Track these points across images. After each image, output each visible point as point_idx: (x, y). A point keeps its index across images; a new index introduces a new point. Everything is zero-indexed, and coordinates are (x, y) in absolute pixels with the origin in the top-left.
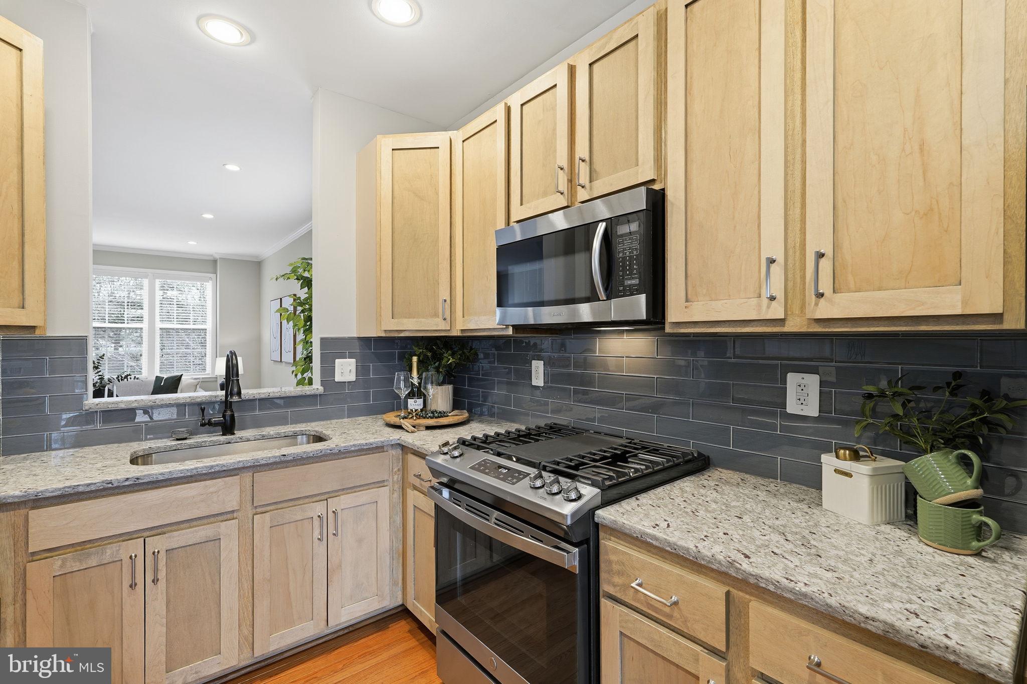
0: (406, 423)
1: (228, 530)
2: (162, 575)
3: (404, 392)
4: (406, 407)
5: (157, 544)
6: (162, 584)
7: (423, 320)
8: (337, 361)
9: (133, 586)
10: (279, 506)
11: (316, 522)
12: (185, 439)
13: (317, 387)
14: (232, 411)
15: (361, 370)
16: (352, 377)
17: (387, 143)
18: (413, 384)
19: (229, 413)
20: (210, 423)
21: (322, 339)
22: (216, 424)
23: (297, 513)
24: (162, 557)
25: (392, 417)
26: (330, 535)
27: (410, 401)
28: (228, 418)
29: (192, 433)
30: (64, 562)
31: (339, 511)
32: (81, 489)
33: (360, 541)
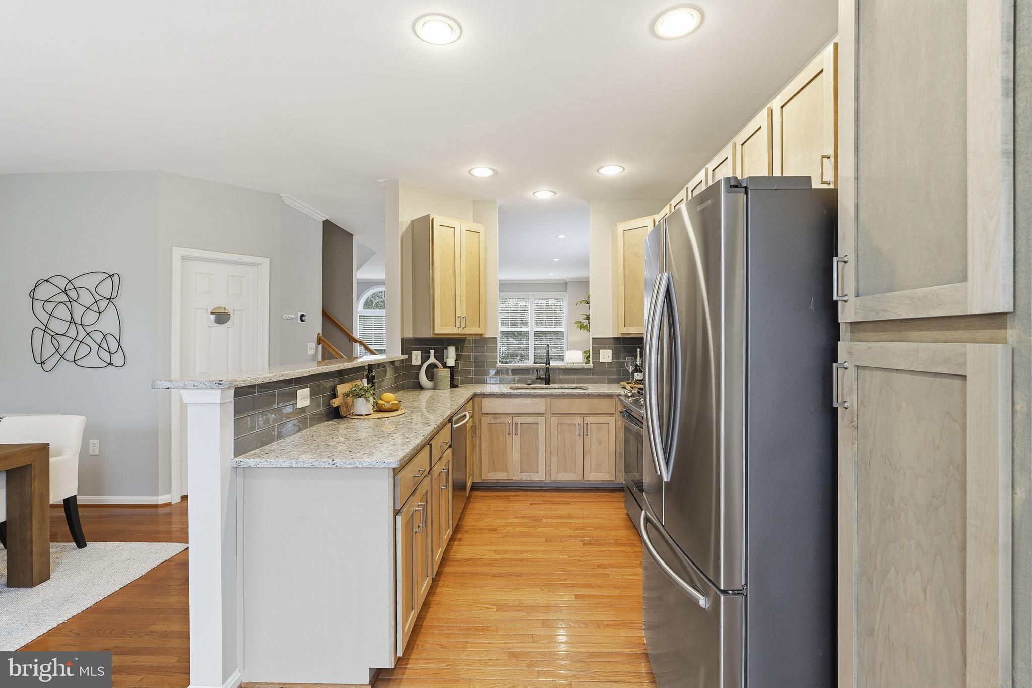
0: (628, 387)
1: (541, 420)
2: (518, 433)
3: (631, 369)
4: (633, 377)
5: (518, 420)
6: (518, 436)
7: (640, 327)
8: (601, 350)
9: (510, 434)
10: (562, 416)
11: (578, 426)
12: (530, 384)
13: (591, 365)
14: (549, 373)
15: (615, 356)
16: (610, 360)
17: (621, 227)
18: (636, 365)
19: (547, 374)
20: (540, 378)
21: (593, 338)
22: (542, 379)
23: (568, 420)
24: (518, 425)
25: (624, 383)
26: (584, 435)
27: (636, 374)
28: (547, 377)
29: (533, 382)
30: (490, 419)
31: (589, 423)
32: (494, 393)
33: (599, 442)
